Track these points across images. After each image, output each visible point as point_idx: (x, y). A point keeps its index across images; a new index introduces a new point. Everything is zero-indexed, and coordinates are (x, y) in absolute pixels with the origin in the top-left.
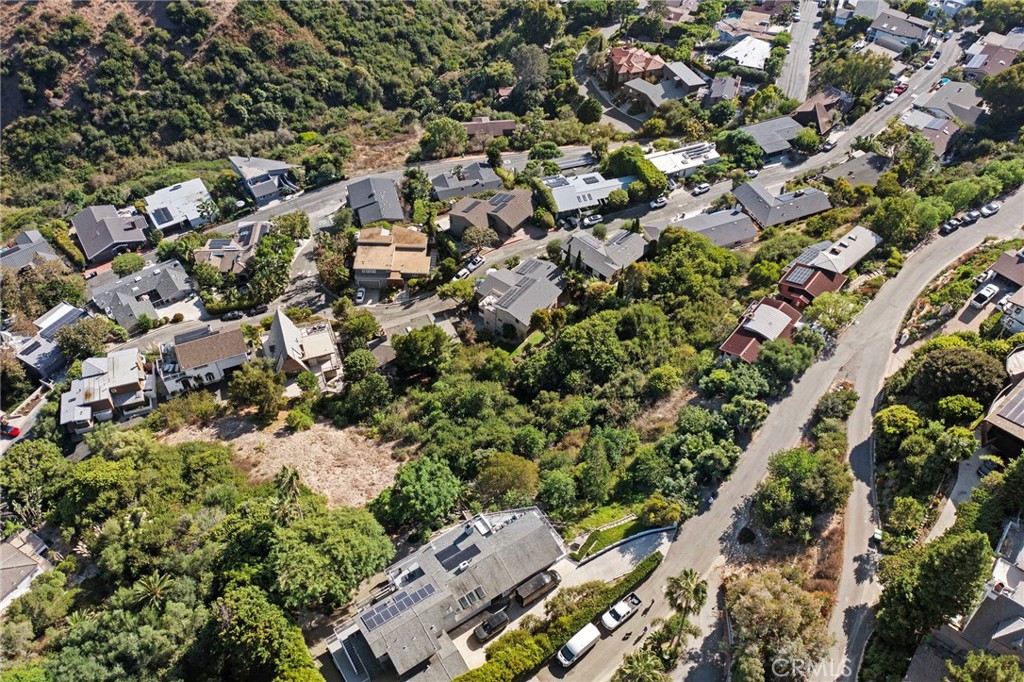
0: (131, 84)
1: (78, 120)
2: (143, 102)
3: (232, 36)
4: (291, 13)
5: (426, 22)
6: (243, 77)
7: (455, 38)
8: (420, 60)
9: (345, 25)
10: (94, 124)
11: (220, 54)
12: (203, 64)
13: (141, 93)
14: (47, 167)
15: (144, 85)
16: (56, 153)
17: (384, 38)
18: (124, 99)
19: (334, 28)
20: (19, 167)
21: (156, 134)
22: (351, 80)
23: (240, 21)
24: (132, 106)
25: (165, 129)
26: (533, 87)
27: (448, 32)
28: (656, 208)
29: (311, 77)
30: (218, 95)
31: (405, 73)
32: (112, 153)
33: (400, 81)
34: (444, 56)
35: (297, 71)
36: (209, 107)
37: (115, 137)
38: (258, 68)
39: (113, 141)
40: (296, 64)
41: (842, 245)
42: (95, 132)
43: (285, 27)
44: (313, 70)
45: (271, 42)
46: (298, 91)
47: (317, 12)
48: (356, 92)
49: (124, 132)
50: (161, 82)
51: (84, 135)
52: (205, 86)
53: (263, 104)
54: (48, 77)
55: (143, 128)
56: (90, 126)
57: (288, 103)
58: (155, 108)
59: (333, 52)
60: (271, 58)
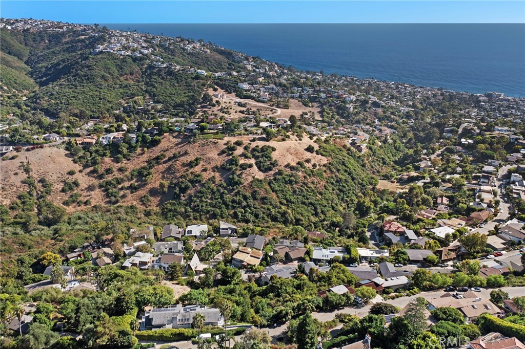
0: (207, 198)
1: (186, 205)
2: (208, 204)
3: (246, 190)
4: (271, 187)
5: (325, 203)
6: (244, 203)
7: (336, 211)
8: (316, 214)
9: (290, 195)
10: (190, 207)
11: (240, 194)
12: (233, 196)
13: (209, 201)
14: (170, 217)
15: (211, 199)
16: (175, 213)
17: (303, 203)
18: (203, 201)
19: (285, 195)
20: (163, 215)
21: (208, 215)
22: (284, 214)
23: (251, 185)
24: (204, 204)
25: (212, 214)
26: (348, 228)
27: (333, 208)
28: (352, 267)
29: (269, 209)
30: (234, 208)
31: (307, 217)
32: (191, 218)
33: (303, 219)
34: (328, 216)
35: (264, 206)
36: (229, 211)
37: (195, 213)
38: (251, 202)
39: (193, 214)
40: (265, 204)
41: (391, 279)
42: (189, 210)
43: (267, 191)
44: (270, 207)
45: (259, 194)
46: (262, 213)
47: (280, 189)
48: (284, 219)
49: (198, 212)
50: (217, 199)
51: (186, 210)
52: (230, 204)
53: (247, 214)
54: (184, 190)
55: (204, 212)
56: (189, 208)
57: (257, 216)
58: (211, 207)
59: (281, 203)
60: (257, 199)
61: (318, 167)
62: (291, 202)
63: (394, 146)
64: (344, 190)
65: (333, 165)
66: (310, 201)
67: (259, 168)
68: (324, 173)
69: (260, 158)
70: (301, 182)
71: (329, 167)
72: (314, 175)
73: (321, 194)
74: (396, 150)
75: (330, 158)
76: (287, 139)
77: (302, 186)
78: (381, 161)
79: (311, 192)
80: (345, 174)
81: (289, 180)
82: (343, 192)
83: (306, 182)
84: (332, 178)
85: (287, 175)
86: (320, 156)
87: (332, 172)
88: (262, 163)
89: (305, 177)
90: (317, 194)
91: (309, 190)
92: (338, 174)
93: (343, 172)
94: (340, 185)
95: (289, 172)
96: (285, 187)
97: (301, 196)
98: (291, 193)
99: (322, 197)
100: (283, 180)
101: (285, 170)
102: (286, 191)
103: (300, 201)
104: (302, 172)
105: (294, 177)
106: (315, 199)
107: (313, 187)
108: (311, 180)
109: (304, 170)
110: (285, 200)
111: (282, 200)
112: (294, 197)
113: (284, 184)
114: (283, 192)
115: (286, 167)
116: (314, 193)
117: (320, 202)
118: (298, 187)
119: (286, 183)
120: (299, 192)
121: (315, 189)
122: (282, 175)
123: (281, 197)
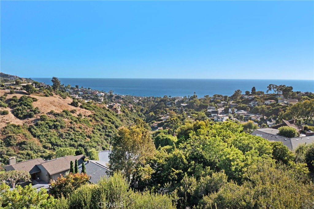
4: (31, 132)
9: (55, 139)
19: (50, 140)
23: (4, 131)
35: (22, 152)
40: (23, 149)
43: (26, 136)
44: (30, 152)
45: (15, 140)
47: (44, 133)
59: (45, 147)
60: (12, 146)
61: (83, 117)
63: (138, 114)
64: (111, 134)
65: (97, 116)
66: (79, 143)
67: (17, 116)
68: (90, 122)
69: (18, 107)
70: (68, 127)
71: (94, 117)
72: (81, 121)
73: (89, 137)
74: (140, 116)
75: (94, 111)
76: (50, 96)
77: (68, 131)
78: (133, 121)
79: (79, 135)
80: (109, 123)
81: (54, 125)
82: (110, 136)
83: (73, 126)
84: (98, 125)
85: (51, 121)
86: (84, 109)
87: (97, 121)
88: (20, 110)
89: (71, 123)
90: (86, 137)
91: (77, 134)
92: (103, 123)
93: (107, 122)
94: (106, 132)
95: (54, 118)
96: (49, 131)
97: (69, 139)
98: (57, 137)
99: (92, 140)
100: (47, 125)
101: (49, 117)
102: (51, 135)
103: (68, 144)
104: (68, 118)
105: (59, 122)
106: (84, 142)
107: (81, 131)
108: (78, 126)
109: (70, 117)
110: (50, 144)
111: (46, 144)
112: (60, 141)
113: (47, 129)
114: (48, 137)
115: (50, 114)
116: (82, 136)
117: (90, 144)
118: (65, 131)
119: (50, 127)
120: (66, 135)
121: (83, 133)
122: (45, 120)
123: (45, 142)
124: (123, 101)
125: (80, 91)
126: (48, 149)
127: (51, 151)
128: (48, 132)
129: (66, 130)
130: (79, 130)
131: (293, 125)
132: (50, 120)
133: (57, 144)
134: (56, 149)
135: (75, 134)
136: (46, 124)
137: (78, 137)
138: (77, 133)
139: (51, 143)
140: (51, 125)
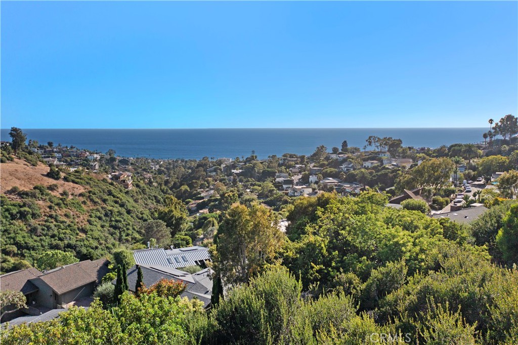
5: (94, 243)
61: (71, 197)
62: (28, 248)
63: (161, 189)
64: (120, 225)
65: (94, 194)
66: (66, 242)
68: (83, 205)
70: (45, 215)
71: (89, 197)
72: (67, 205)
73: (84, 231)
74: (164, 193)
75: (88, 187)
76: (7, 161)
77: (46, 221)
78: (154, 200)
79: (66, 229)
80: (116, 205)
81: (20, 212)
82: (119, 228)
83: (54, 213)
84: (98, 210)
85: (14, 205)
86: (71, 183)
87: (95, 203)
89: (50, 207)
90: (78, 232)
91: (62, 227)
92: (105, 206)
93: (113, 204)
94: (111, 221)
95: (19, 201)
96: (12, 224)
97: (48, 236)
98: (27, 233)
99: (88, 236)
100: (7, 214)
101: (10, 198)
102: (15, 230)
103: (47, 244)
104: (44, 200)
105: (29, 207)
106: (76, 239)
107: (68, 221)
108: (63, 212)
109: (48, 197)
110: (14, 246)
111: (7, 246)
112: (33, 240)
113: (8, 219)
114: (9, 234)
115: (10, 194)
116: (71, 230)
117: (86, 243)
118: (40, 223)
119: (13, 217)
120: (43, 230)
121: (72, 224)
122: (4, 205)
123: (5, 243)
124: (133, 168)
125: (56, 152)
126: (11, 255)
127: (16, 258)
128: (9, 225)
129: (43, 220)
130: (66, 220)
131: (419, 196)
132: (12, 203)
133: (27, 246)
134: (25, 254)
135: (59, 227)
136: (5, 211)
137: (64, 231)
138: (62, 225)
139: (16, 244)
140: (15, 213)
